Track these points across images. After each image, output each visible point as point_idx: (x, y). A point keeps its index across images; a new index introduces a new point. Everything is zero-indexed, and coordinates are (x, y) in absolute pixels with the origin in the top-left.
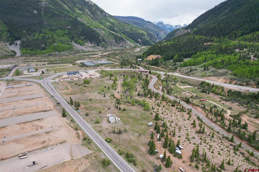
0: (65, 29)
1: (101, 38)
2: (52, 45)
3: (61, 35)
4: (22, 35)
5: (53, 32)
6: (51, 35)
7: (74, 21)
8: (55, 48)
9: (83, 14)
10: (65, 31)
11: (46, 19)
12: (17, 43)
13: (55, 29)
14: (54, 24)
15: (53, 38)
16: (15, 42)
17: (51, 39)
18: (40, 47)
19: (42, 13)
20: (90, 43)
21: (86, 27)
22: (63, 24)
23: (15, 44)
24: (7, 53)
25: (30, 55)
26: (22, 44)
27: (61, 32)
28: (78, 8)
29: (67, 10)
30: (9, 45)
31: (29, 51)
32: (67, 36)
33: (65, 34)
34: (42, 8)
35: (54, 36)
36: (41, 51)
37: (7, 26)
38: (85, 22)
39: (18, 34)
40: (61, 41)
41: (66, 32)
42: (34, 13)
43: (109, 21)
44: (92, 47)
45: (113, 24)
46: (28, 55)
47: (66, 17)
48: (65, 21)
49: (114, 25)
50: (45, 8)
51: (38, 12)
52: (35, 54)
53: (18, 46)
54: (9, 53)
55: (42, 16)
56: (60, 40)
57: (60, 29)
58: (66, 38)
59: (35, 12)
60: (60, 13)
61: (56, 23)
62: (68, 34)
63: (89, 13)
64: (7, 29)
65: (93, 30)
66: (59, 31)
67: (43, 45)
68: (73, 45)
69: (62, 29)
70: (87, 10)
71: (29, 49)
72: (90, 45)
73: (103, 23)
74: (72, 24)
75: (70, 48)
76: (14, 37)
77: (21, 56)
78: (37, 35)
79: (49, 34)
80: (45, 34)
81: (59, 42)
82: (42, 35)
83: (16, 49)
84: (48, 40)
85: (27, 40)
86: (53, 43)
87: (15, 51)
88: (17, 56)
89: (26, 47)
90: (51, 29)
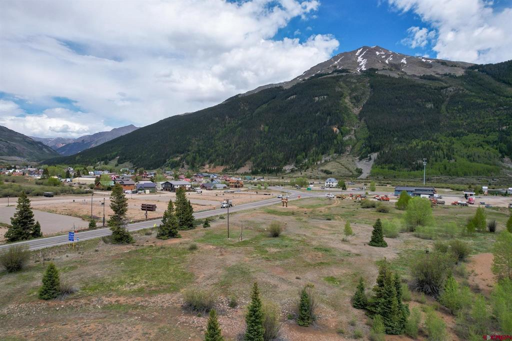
0: (491, 131)
2: (441, 161)
3: (474, 145)
4: (385, 144)
5: (454, 139)
6: (448, 144)
8: (445, 168)
10: (488, 135)
11: (448, 115)
12: (372, 156)
13: (462, 132)
14: (465, 124)
15: (450, 148)
16: (369, 155)
17: (442, 150)
18: (410, 164)
19: (443, 107)
22: (487, 121)
23: (369, 158)
24: (348, 172)
25: (384, 178)
26: (378, 158)
27: (477, 138)
30: (358, 160)
31: (387, 170)
32: (493, 147)
33: (488, 142)
34: (447, 97)
35: (453, 146)
36: (410, 171)
37: (369, 131)
39: (380, 141)
40: (468, 157)
41: (493, 137)
42: (425, 108)
46: (381, 177)
47: (501, 106)
48: (497, 116)
50: (452, 97)
51: (434, 105)
52: (395, 177)
53: (372, 162)
54: (351, 172)
55: (441, 111)
56: (468, 154)
57: (478, 132)
58: (488, 149)
59: (430, 105)
60: (485, 102)
61: (469, 121)
62: (495, 142)
64: (366, 136)
66: (472, 136)
67: (420, 161)
68: (504, 167)
69: (482, 133)
71: (387, 166)
75: (489, 171)
76: (370, 147)
77: (367, 178)
78: (414, 143)
79: (444, 141)
80: (436, 141)
81: (462, 157)
82: (425, 143)
83: (366, 167)
84: (435, 152)
85: (391, 152)
86: (446, 158)
87: (362, 170)
88: (360, 177)
89: (384, 163)
90: (453, 134)
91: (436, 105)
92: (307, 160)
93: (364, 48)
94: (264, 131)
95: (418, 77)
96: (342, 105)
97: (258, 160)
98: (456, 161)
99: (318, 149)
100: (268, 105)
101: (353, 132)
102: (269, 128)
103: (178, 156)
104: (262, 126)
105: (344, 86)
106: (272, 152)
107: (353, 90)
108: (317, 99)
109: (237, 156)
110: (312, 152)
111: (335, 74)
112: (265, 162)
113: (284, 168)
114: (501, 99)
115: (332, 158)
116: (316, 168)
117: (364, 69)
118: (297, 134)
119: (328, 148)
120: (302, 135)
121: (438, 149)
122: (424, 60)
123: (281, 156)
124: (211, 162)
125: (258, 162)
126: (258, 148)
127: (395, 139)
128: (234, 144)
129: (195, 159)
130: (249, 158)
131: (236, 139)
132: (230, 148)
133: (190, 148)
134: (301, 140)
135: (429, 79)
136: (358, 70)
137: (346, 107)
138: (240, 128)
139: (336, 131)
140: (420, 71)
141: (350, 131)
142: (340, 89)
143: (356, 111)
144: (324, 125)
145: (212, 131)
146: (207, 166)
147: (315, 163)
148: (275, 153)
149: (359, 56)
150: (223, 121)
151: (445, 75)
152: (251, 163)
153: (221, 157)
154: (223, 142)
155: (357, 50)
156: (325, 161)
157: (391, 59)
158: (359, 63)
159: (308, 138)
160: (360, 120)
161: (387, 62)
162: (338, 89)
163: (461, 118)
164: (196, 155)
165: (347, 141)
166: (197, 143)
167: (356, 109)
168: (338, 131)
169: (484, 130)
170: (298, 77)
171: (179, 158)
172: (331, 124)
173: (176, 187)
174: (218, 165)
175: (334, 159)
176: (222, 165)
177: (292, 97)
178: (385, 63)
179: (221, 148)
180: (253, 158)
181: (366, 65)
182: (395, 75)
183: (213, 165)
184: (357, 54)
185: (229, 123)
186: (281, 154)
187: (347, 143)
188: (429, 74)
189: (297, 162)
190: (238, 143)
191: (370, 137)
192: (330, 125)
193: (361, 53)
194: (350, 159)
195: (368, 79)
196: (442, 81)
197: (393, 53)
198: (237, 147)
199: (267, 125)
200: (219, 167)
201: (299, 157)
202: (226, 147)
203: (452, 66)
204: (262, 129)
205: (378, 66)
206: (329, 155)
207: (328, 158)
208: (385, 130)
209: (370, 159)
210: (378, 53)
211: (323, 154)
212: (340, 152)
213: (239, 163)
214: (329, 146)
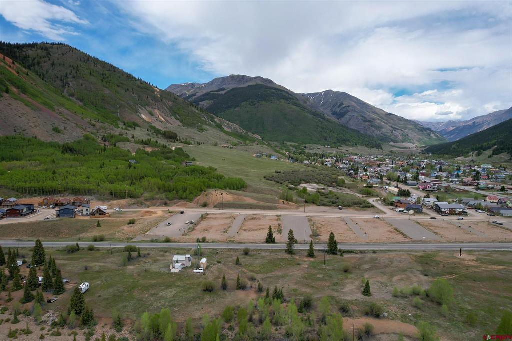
173: (443, 210)
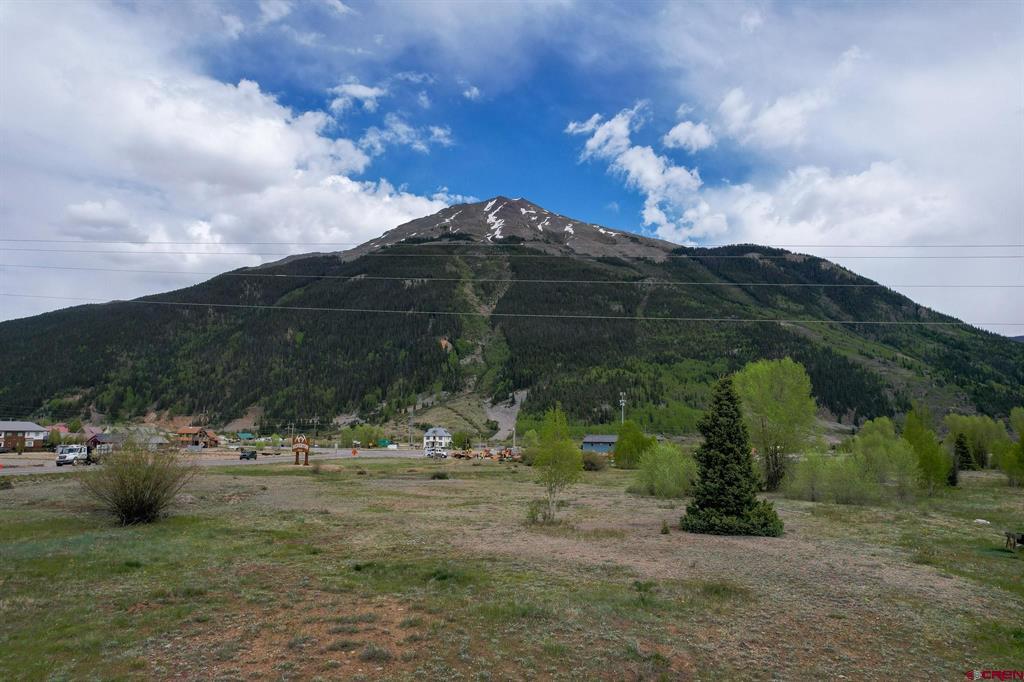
0: (716, 356)
1: (891, 398)
2: (642, 407)
3: (694, 379)
4: (541, 373)
5: (661, 369)
6: (652, 375)
7: (760, 330)
8: (652, 421)
9: (808, 311)
10: (713, 363)
11: (648, 325)
12: (516, 397)
13: (672, 357)
15: (655, 384)
16: (511, 395)
17: (643, 386)
18: (590, 412)
19: (640, 311)
20: (830, 416)
21: (814, 349)
22: (710, 339)
23: (510, 400)
24: (469, 428)
26: (530, 401)
27: (696, 367)
28: (784, 293)
29: (738, 302)
30: (490, 404)
34: (645, 294)
35: (662, 380)
36: (589, 425)
37: (510, 349)
38: (815, 337)
39: (531, 369)
40: (687, 399)
41: (721, 366)
42: (610, 311)
43: (934, 333)
44: (842, 432)
45: (961, 346)
48: (722, 331)
49: (968, 350)
50: (653, 295)
51: (624, 307)
53: (517, 409)
54: (475, 426)
56: (686, 394)
57: (696, 356)
59: (616, 307)
60: (703, 306)
61: (681, 336)
63: (835, 308)
64: (505, 358)
65: (850, 363)
66: (688, 363)
67: (606, 407)
69: (704, 358)
70: (828, 300)
72: (833, 425)
73: (904, 343)
74: (750, 341)
76: (513, 378)
77: (508, 438)
78: (594, 372)
79: (646, 371)
80: (630, 370)
81: (677, 399)
82: (613, 373)
83: (506, 419)
84: (632, 389)
85: (552, 387)
86: (651, 401)
87: (497, 423)
88: (494, 438)
89: (539, 409)
90: (657, 358)
91: (627, 308)
92: (385, 405)
93: (500, 200)
94: (295, 342)
95: (594, 258)
96: (459, 298)
97: (277, 402)
98: (667, 406)
99: (410, 382)
100: (305, 290)
101: (479, 351)
102: (306, 336)
103: (76, 393)
104: (290, 331)
105: (461, 262)
106: (311, 385)
107: (478, 273)
108: (408, 282)
109: (228, 395)
110: (396, 388)
111: (445, 242)
112: (292, 407)
113: (335, 421)
114: (726, 305)
115: (438, 399)
116: (404, 421)
117: (498, 235)
118: (365, 351)
119: (429, 379)
120: (377, 352)
121: (636, 384)
122: (602, 231)
123: (329, 395)
124: (162, 407)
125: (276, 407)
126: (277, 376)
127: (558, 365)
128: (221, 368)
129: (121, 398)
130: (255, 399)
131: (228, 355)
132: (213, 376)
133: (112, 375)
134: (373, 362)
135: (614, 264)
136: (489, 238)
137: (465, 302)
138: (237, 335)
139: (446, 347)
140: (596, 250)
141: (473, 347)
142: (454, 269)
143: (485, 311)
144: (422, 333)
145: (171, 338)
146: (153, 416)
147: (403, 411)
148: (316, 387)
149: (490, 212)
150: (201, 317)
151: (638, 259)
152: (259, 409)
153: (188, 395)
154: (197, 363)
155: (487, 202)
156: (423, 406)
157: (547, 223)
158: (490, 225)
159: (388, 358)
160: (493, 327)
161: (540, 227)
162: (450, 268)
163: (670, 331)
164: (125, 391)
165: (467, 366)
166: (130, 363)
167: (486, 308)
168: (450, 346)
169: (706, 354)
170: (371, 241)
171: (78, 397)
172: (436, 332)
174: (181, 413)
175: (442, 402)
176: (189, 413)
177: (358, 277)
178: (537, 230)
179: (190, 376)
180: (265, 399)
181: (503, 230)
182: (554, 251)
183: (167, 413)
184: (486, 209)
185: (214, 323)
186: (329, 391)
187: (468, 371)
188: (612, 256)
189: (363, 409)
190: (232, 365)
191: (512, 360)
192: (434, 335)
193: (494, 208)
194: (474, 403)
195: (507, 255)
196: (634, 268)
197: (550, 214)
198: (229, 374)
199: (301, 330)
200: (180, 418)
201: (369, 397)
202: (202, 375)
203: (647, 245)
204: (289, 337)
205: (526, 233)
206: (431, 394)
207: (428, 401)
208: (540, 348)
209: (513, 402)
210: (524, 211)
211: (419, 391)
212: (454, 387)
213: (231, 409)
214: (432, 374)
